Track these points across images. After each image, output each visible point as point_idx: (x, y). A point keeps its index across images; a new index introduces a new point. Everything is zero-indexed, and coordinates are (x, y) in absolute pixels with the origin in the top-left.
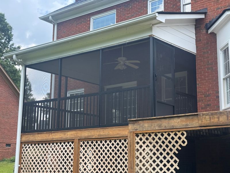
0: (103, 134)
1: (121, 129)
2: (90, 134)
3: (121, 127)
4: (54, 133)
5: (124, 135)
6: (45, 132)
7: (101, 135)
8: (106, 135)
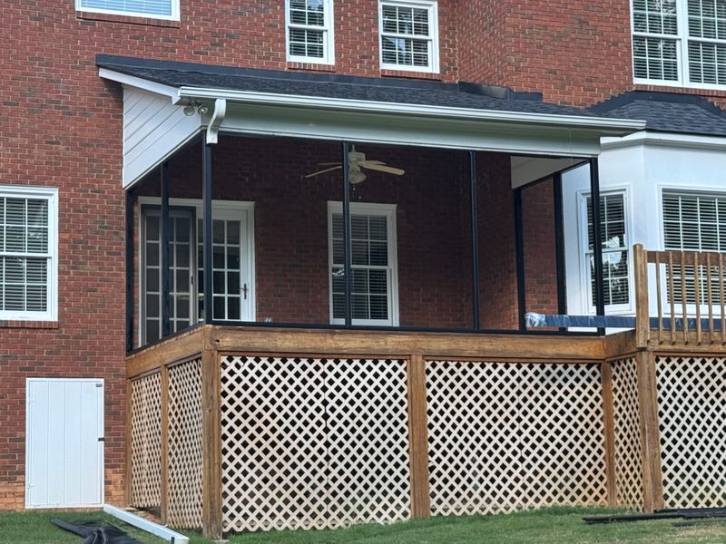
0: (491, 348)
1: (534, 341)
2: (454, 346)
3: (533, 338)
4: (340, 334)
5: (541, 355)
6: (310, 330)
7: (485, 351)
8: (498, 352)
